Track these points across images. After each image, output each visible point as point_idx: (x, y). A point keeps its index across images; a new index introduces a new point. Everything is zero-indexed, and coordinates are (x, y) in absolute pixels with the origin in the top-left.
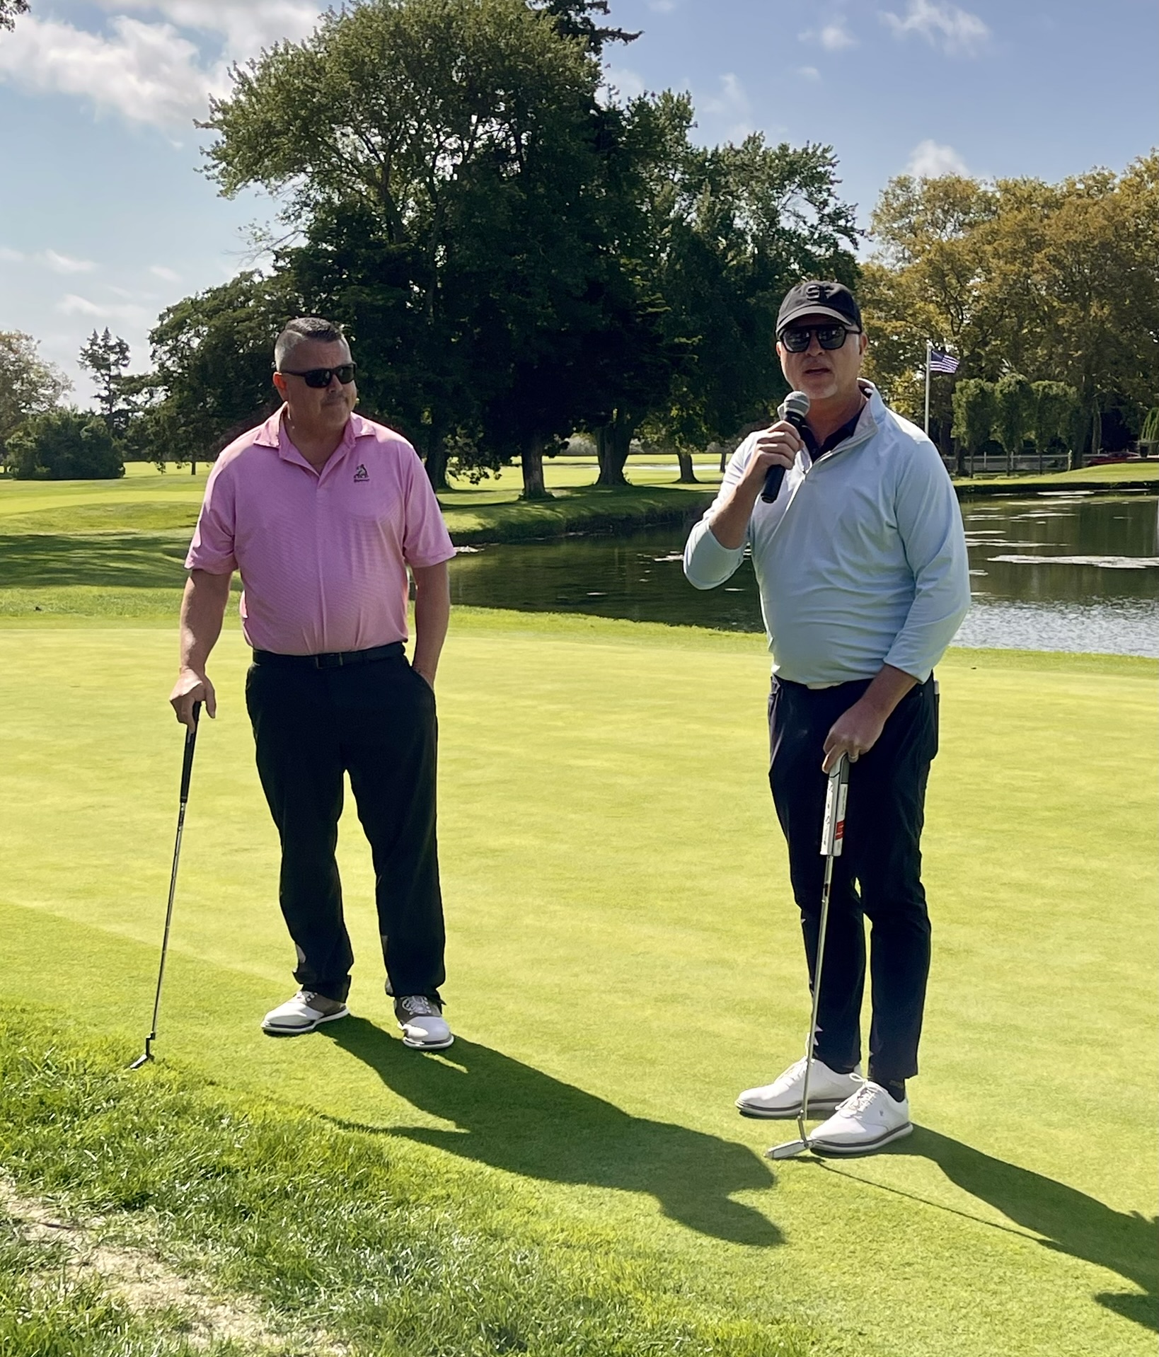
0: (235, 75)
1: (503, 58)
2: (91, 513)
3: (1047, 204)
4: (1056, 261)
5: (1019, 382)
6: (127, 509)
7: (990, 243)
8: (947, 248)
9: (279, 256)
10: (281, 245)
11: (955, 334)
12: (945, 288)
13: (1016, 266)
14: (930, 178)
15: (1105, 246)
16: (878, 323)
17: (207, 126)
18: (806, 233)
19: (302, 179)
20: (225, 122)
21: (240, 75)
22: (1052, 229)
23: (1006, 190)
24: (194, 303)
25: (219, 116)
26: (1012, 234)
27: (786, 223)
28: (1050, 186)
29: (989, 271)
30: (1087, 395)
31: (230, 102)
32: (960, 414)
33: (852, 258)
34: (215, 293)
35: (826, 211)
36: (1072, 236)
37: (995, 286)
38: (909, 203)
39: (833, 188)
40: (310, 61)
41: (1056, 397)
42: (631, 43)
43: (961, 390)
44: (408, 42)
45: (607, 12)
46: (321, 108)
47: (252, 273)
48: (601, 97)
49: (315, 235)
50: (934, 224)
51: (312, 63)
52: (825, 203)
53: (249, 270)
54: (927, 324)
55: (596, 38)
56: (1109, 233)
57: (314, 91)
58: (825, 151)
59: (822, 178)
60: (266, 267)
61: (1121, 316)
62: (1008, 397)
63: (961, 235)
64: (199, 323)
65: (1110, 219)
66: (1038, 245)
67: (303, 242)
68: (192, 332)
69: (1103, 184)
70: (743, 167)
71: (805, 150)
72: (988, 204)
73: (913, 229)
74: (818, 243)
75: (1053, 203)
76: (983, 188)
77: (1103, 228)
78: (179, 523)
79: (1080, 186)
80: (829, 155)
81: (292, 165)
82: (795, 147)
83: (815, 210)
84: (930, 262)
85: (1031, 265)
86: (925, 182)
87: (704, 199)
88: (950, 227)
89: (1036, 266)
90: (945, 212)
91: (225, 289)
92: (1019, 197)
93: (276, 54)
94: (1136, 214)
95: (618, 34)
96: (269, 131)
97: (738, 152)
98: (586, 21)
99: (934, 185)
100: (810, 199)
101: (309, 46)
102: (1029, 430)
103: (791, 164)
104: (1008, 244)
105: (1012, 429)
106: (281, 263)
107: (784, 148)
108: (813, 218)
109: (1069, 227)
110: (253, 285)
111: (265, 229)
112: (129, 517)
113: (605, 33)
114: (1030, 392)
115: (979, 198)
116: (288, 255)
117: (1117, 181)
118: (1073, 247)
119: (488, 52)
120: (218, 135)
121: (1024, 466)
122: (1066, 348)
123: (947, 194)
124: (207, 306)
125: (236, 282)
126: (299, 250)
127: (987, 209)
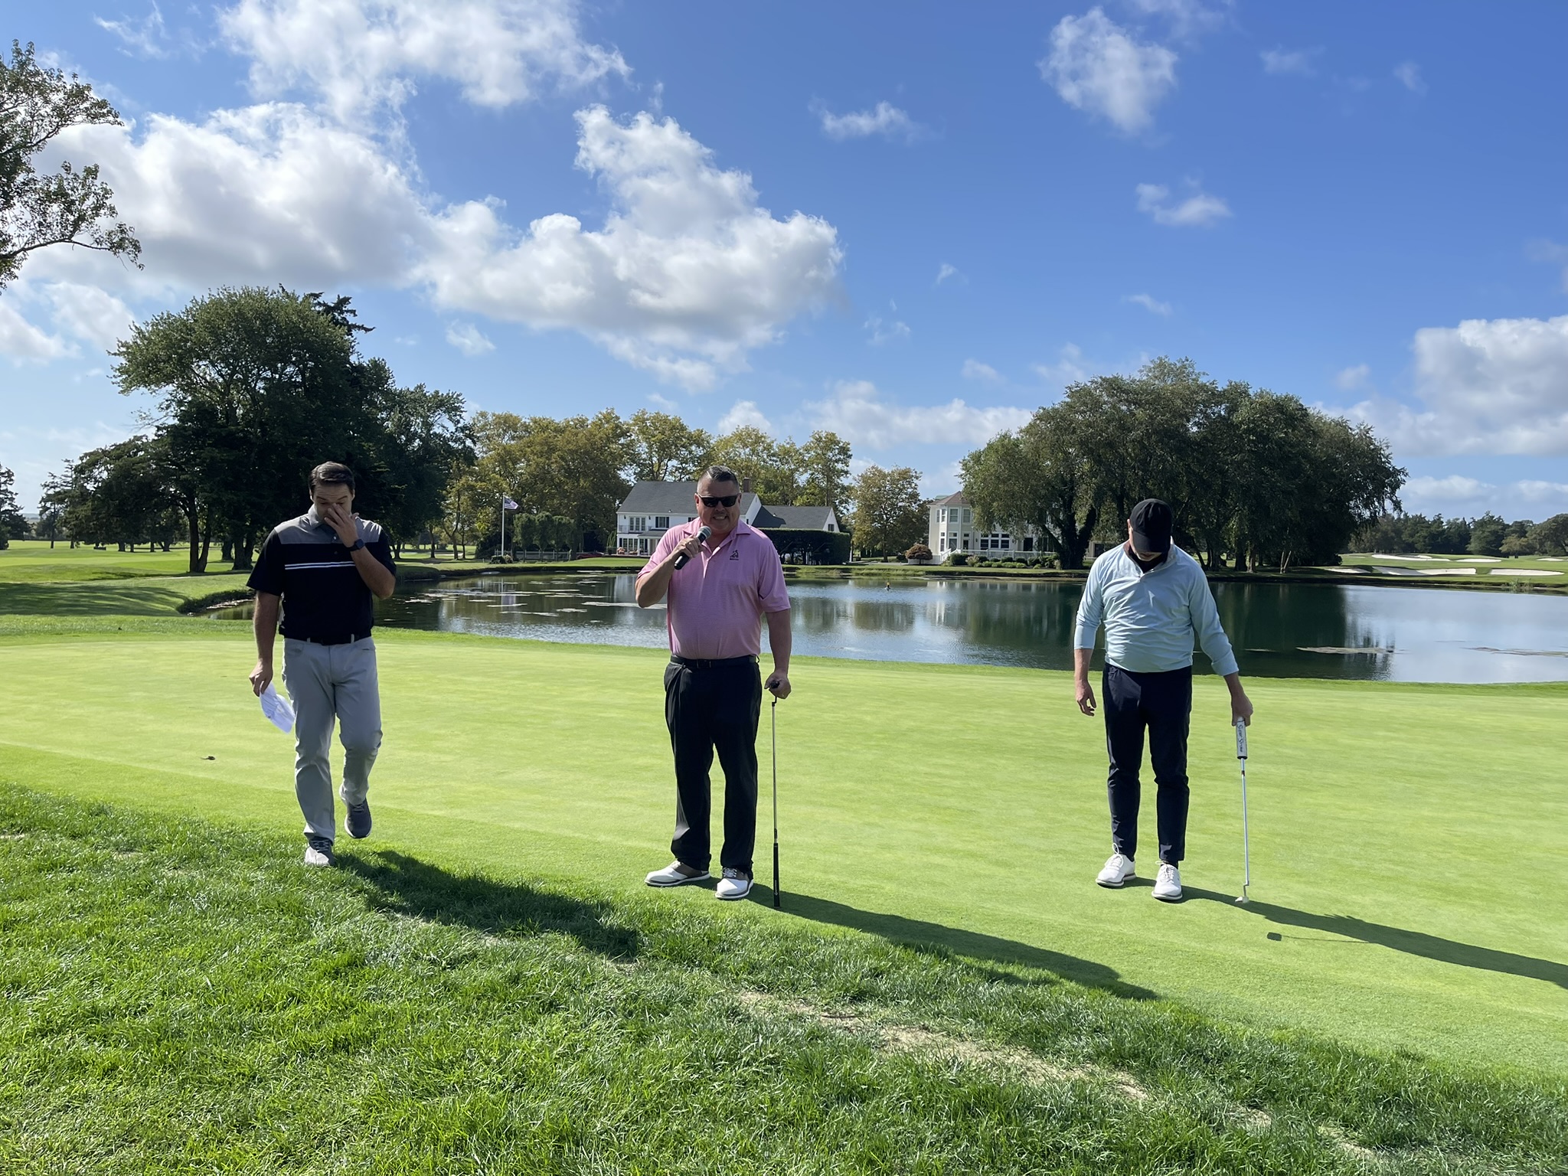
0: (134, 328)
1: (303, 333)
2: (26, 570)
3: (556, 430)
4: (562, 458)
5: (547, 516)
6: (51, 568)
7: (529, 447)
8: (508, 448)
9: (159, 429)
10: (161, 422)
11: (512, 490)
12: (506, 467)
13: (542, 460)
14: (497, 413)
15: (587, 453)
16: (472, 483)
17: (115, 354)
18: (449, 436)
19: (171, 388)
20: (128, 353)
21: (136, 327)
22: (560, 441)
23: (535, 422)
24: (104, 451)
25: (124, 349)
26: (541, 444)
27: (437, 430)
28: (557, 421)
29: (529, 461)
30: (579, 522)
31: (131, 343)
32: (518, 530)
33: (472, 450)
34: (118, 447)
35: (459, 425)
36: (571, 447)
37: (532, 468)
38: (486, 425)
39: (463, 414)
40: (184, 323)
41: (564, 524)
42: (369, 333)
43: (519, 519)
44: (246, 319)
45: (355, 315)
46: (191, 350)
47: (141, 437)
48: (353, 359)
49: (183, 417)
50: (499, 436)
51: (185, 325)
52: (458, 422)
53: (139, 435)
54: (496, 485)
55: (351, 328)
56: (588, 446)
57: (187, 341)
58: (458, 395)
59: (457, 409)
60: (151, 434)
61: (594, 485)
62: (541, 523)
63: (512, 442)
64: (106, 462)
65: (588, 440)
66: (552, 450)
67: (176, 421)
68: (103, 468)
69: (582, 423)
70: (415, 400)
71: (448, 394)
72: (526, 428)
73: (488, 437)
74: (455, 441)
75: (560, 430)
76: (523, 420)
77: (586, 444)
78: (88, 577)
79: (572, 423)
80: (460, 398)
81: (168, 379)
82: (443, 392)
83: (453, 424)
84: (499, 454)
85: (549, 459)
86: (494, 415)
87: (396, 415)
88: (506, 438)
89: (554, 460)
90: (505, 431)
91: (124, 444)
92: (543, 426)
93: (161, 319)
94: (601, 438)
95: (362, 327)
96: (155, 360)
97: (412, 392)
98: (344, 319)
99: (499, 417)
100: (450, 419)
101: (182, 315)
102: (553, 539)
103: (441, 401)
104: (538, 448)
105: (544, 538)
106: (160, 433)
107: (437, 392)
108: (452, 428)
109: (568, 442)
110: (143, 443)
111: (148, 413)
112: (54, 573)
113: (355, 326)
114: (552, 521)
115: (522, 425)
116: (165, 428)
117: (589, 422)
118: (571, 452)
119: (295, 330)
120: (123, 361)
121: (545, 557)
122: (569, 501)
123: (505, 422)
124: (113, 453)
125: (130, 442)
126: (173, 426)
127: (526, 431)
